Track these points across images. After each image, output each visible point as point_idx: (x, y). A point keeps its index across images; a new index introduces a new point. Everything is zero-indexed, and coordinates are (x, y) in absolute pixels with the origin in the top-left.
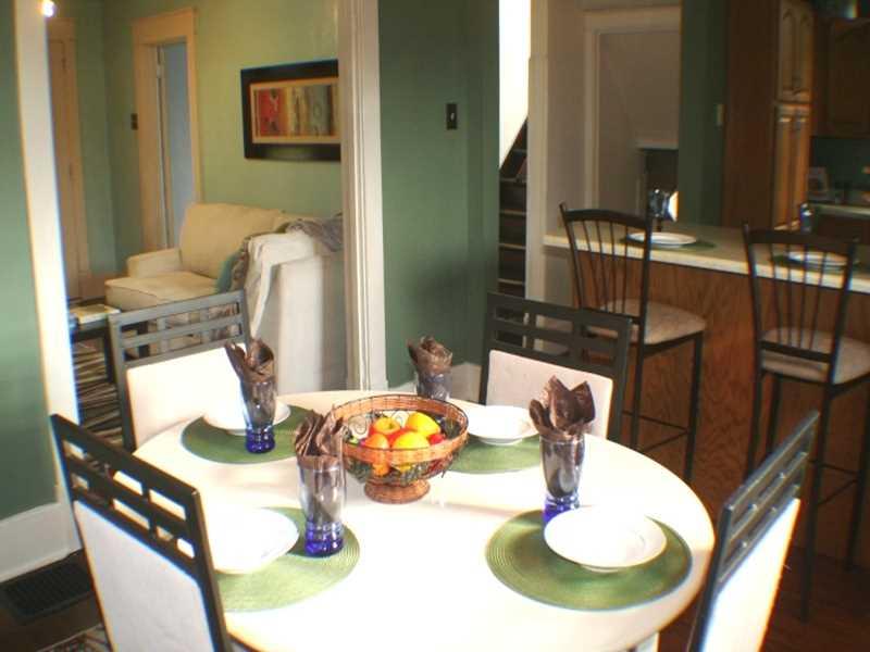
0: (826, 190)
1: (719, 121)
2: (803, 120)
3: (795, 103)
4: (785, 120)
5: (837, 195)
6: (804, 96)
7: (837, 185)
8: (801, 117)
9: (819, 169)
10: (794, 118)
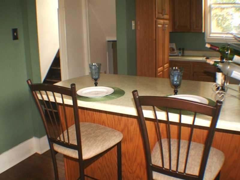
0: (176, 51)
1: (133, 28)
2: (167, 26)
3: (163, 19)
4: (160, 26)
5: (180, 53)
6: (166, 17)
7: (180, 49)
8: (166, 25)
9: (173, 44)
10: (163, 25)
